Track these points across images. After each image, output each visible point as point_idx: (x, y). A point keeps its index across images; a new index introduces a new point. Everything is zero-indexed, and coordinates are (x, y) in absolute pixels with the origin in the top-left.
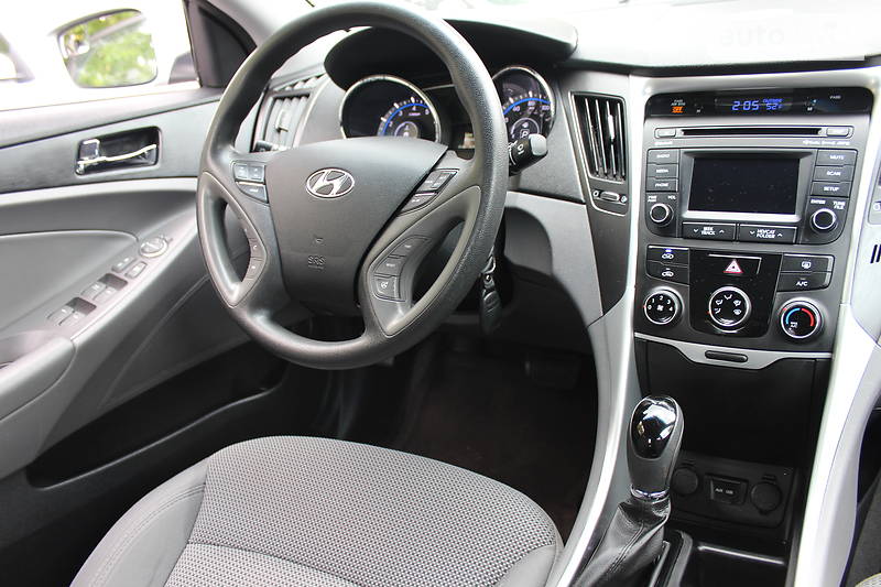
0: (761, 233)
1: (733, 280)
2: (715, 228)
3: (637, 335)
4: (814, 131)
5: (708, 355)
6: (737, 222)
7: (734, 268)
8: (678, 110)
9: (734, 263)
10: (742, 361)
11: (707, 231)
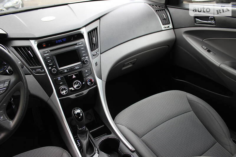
0: (76, 68)
1: (75, 79)
2: (67, 70)
3: (59, 98)
4: (76, 44)
5: (76, 96)
6: (70, 67)
7: (74, 77)
8: (44, 46)
9: (74, 76)
10: (83, 94)
11: (66, 71)
